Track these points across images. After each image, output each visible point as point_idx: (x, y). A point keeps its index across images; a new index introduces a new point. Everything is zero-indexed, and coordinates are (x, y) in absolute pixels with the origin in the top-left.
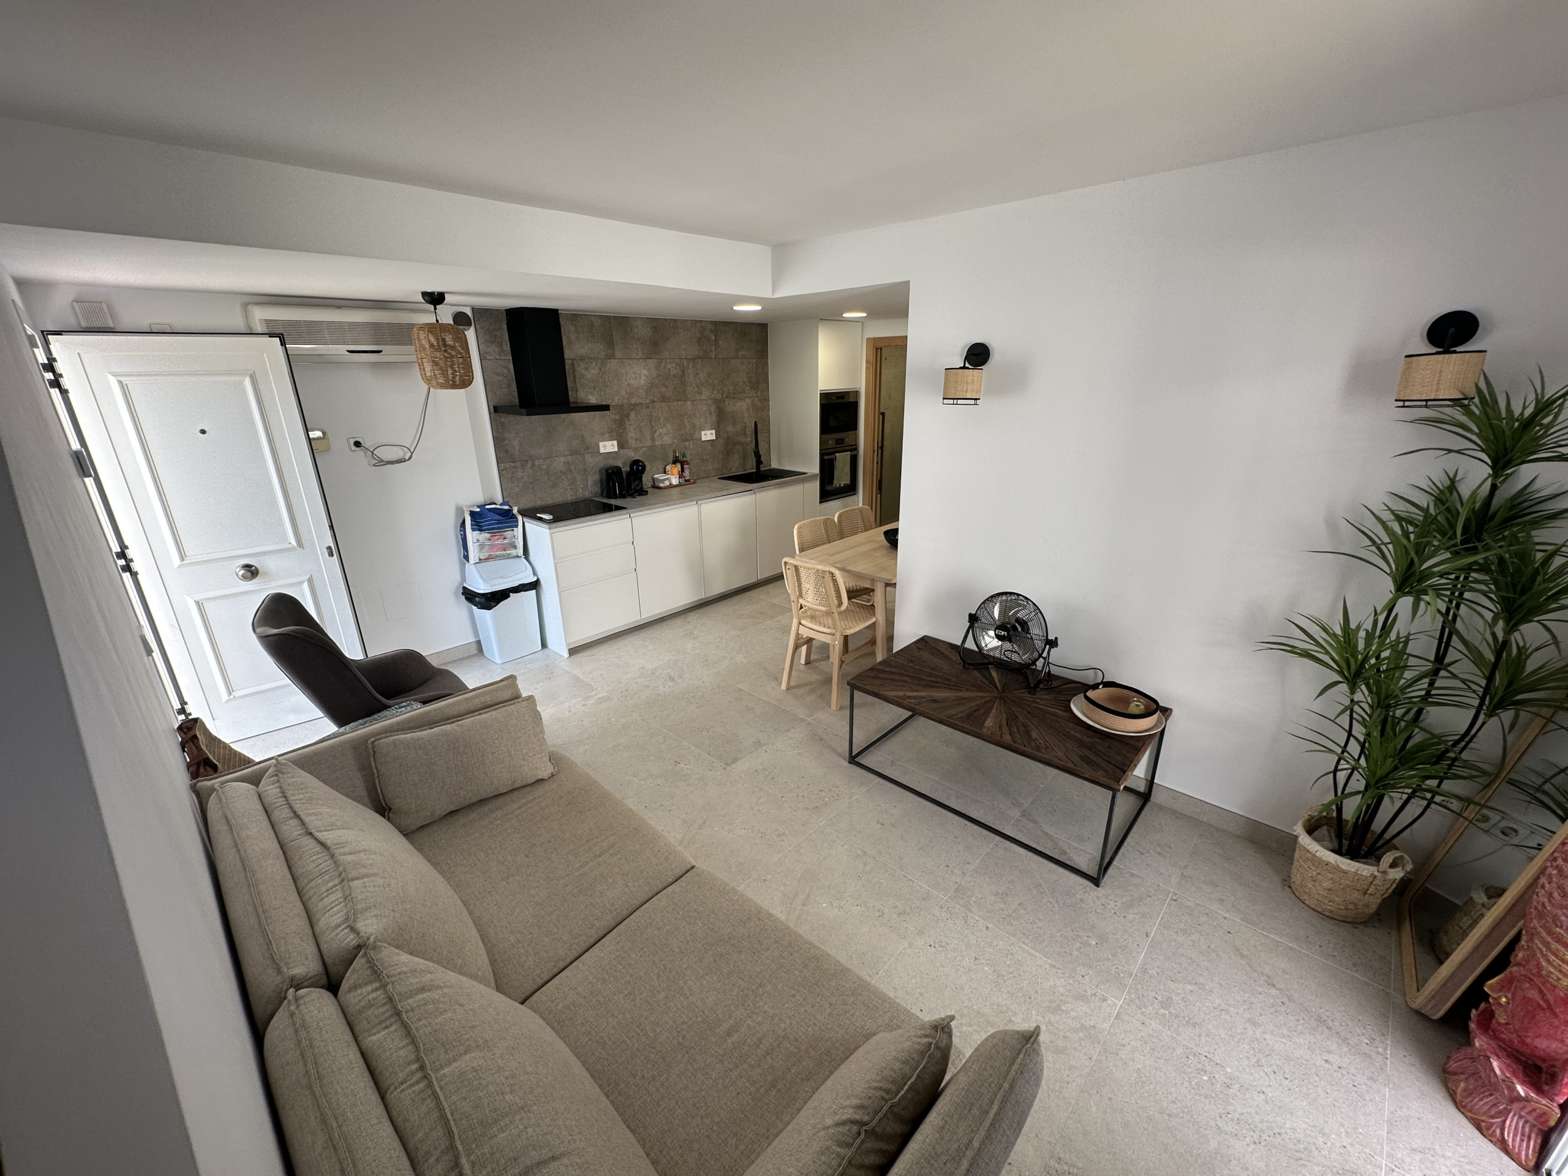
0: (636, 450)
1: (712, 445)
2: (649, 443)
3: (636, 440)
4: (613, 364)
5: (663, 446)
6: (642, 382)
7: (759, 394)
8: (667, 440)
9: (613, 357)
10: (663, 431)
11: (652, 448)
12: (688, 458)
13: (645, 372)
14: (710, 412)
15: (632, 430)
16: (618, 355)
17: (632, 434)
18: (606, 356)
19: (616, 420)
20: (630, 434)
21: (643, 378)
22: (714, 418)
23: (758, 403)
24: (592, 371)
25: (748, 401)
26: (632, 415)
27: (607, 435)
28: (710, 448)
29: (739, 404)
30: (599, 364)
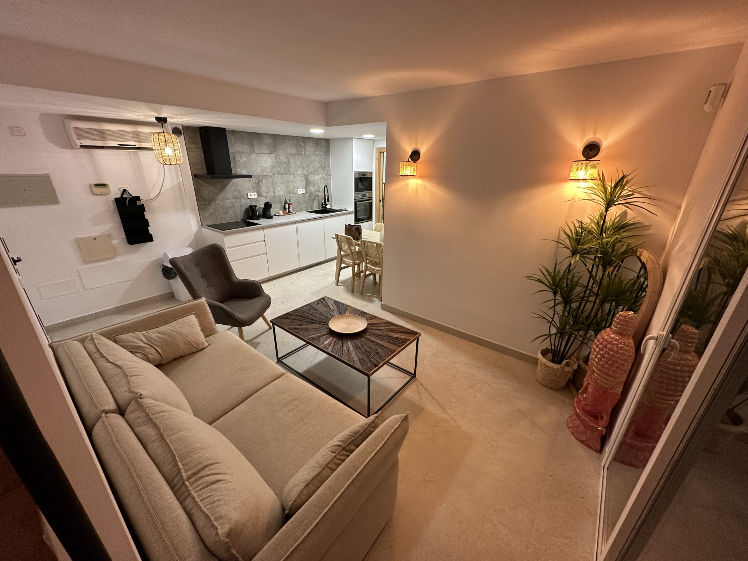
0: (266, 197)
2: (272, 194)
3: (266, 192)
4: (254, 156)
5: (279, 196)
7: (326, 172)
8: (281, 193)
9: (254, 152)
10: (280, 189)
11: (274, 197)
13: (270, 160)
14: (302, 180)
15: (263, 187)
16: (256, 151)
18: (251, 152)
19: (256, 183)
20: (263, 190)
21: (269, 163)
22: (304, 183)
23: (326, 177)
24: (243, 159)
25: (321, 176)
26: (264, 181)
27: (252, 190)
28: (302, 197)
29: (316, 177)
30: (247, 156)
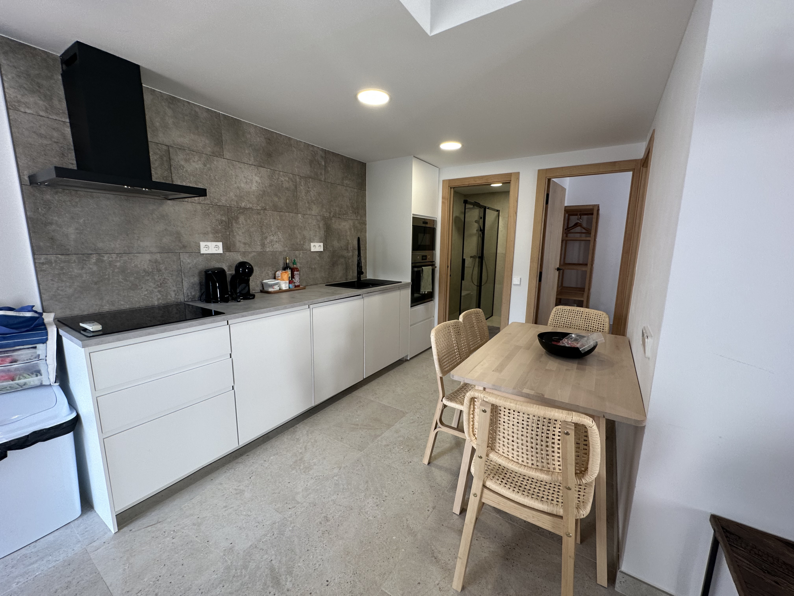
0: (244, 254)
1: (320, 256)
2: (259, 249)
3: (245, 244)
4: (220, 164)
5: (274, 253)
6: (254, 188)
7: (359, 218)
8: (278, 247)
9: (221, 155)
10: (275, 238)
11: (262, 254)
12: (298, 266)
13: (257, 179)
14: (319, 227)
15: (240, 233)
16: (227, 155)
17: (240, 238)
18: (213, 153)
19: (222, 222)
20: (238, 237)
21: (255, 184)
22: (322, 232)
23: (358, 225)
24: (194, 164)
25: (351, 222)
26: (242, 219)
27: (211, 235)
28: (318, 258)
29: (344, 224)
30: (203, 159)
